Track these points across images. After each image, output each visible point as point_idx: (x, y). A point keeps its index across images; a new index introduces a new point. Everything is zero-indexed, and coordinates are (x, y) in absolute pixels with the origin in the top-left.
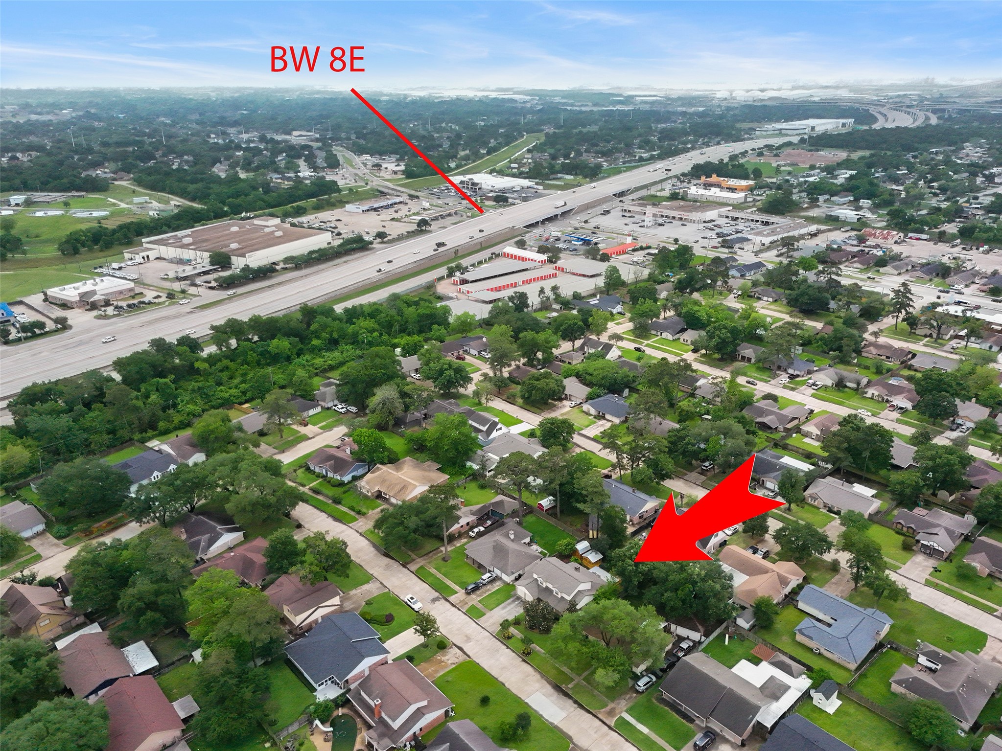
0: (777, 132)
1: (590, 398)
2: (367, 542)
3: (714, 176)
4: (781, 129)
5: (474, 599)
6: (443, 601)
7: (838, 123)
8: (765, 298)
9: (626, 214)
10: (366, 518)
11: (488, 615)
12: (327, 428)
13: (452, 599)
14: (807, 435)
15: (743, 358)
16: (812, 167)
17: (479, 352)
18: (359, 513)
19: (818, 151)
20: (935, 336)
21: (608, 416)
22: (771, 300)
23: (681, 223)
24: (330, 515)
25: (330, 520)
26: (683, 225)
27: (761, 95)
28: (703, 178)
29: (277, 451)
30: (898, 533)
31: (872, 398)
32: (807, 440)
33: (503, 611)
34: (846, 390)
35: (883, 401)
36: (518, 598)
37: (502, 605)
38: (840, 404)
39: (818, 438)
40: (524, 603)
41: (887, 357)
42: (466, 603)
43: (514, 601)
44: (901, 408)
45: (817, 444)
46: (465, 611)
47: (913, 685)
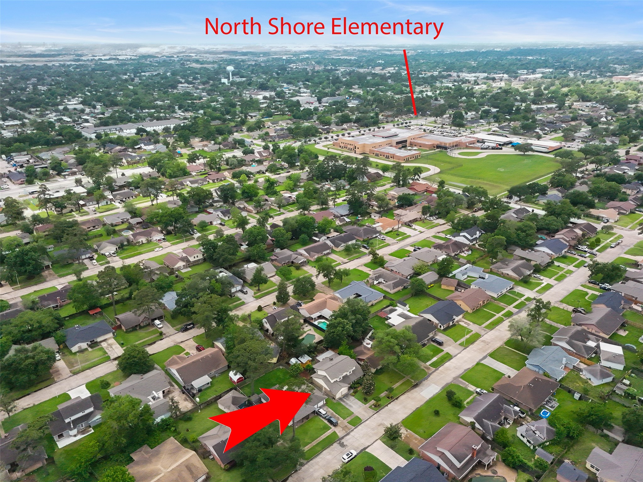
1: (62, 343)
5: (342, 422)
11: (356, 414)
13: (340, 435)
14: (178, 269)
15: (46, 268)
21: (98, 340)
31: (143, 243)
32: (183, 271)
33: (354, 406)
34: (125, 248)
35: (149, 242)
36: (340, 399)
37: (347, 407)
38: (140, 254)
39: (185, 267)
40: (346, 396)
41: (94, 227)
42: (346, 426)
43: (344, 401)
44: (164, 239)
45: (189, 269)
46: (354, 427)
47: (395, 285)
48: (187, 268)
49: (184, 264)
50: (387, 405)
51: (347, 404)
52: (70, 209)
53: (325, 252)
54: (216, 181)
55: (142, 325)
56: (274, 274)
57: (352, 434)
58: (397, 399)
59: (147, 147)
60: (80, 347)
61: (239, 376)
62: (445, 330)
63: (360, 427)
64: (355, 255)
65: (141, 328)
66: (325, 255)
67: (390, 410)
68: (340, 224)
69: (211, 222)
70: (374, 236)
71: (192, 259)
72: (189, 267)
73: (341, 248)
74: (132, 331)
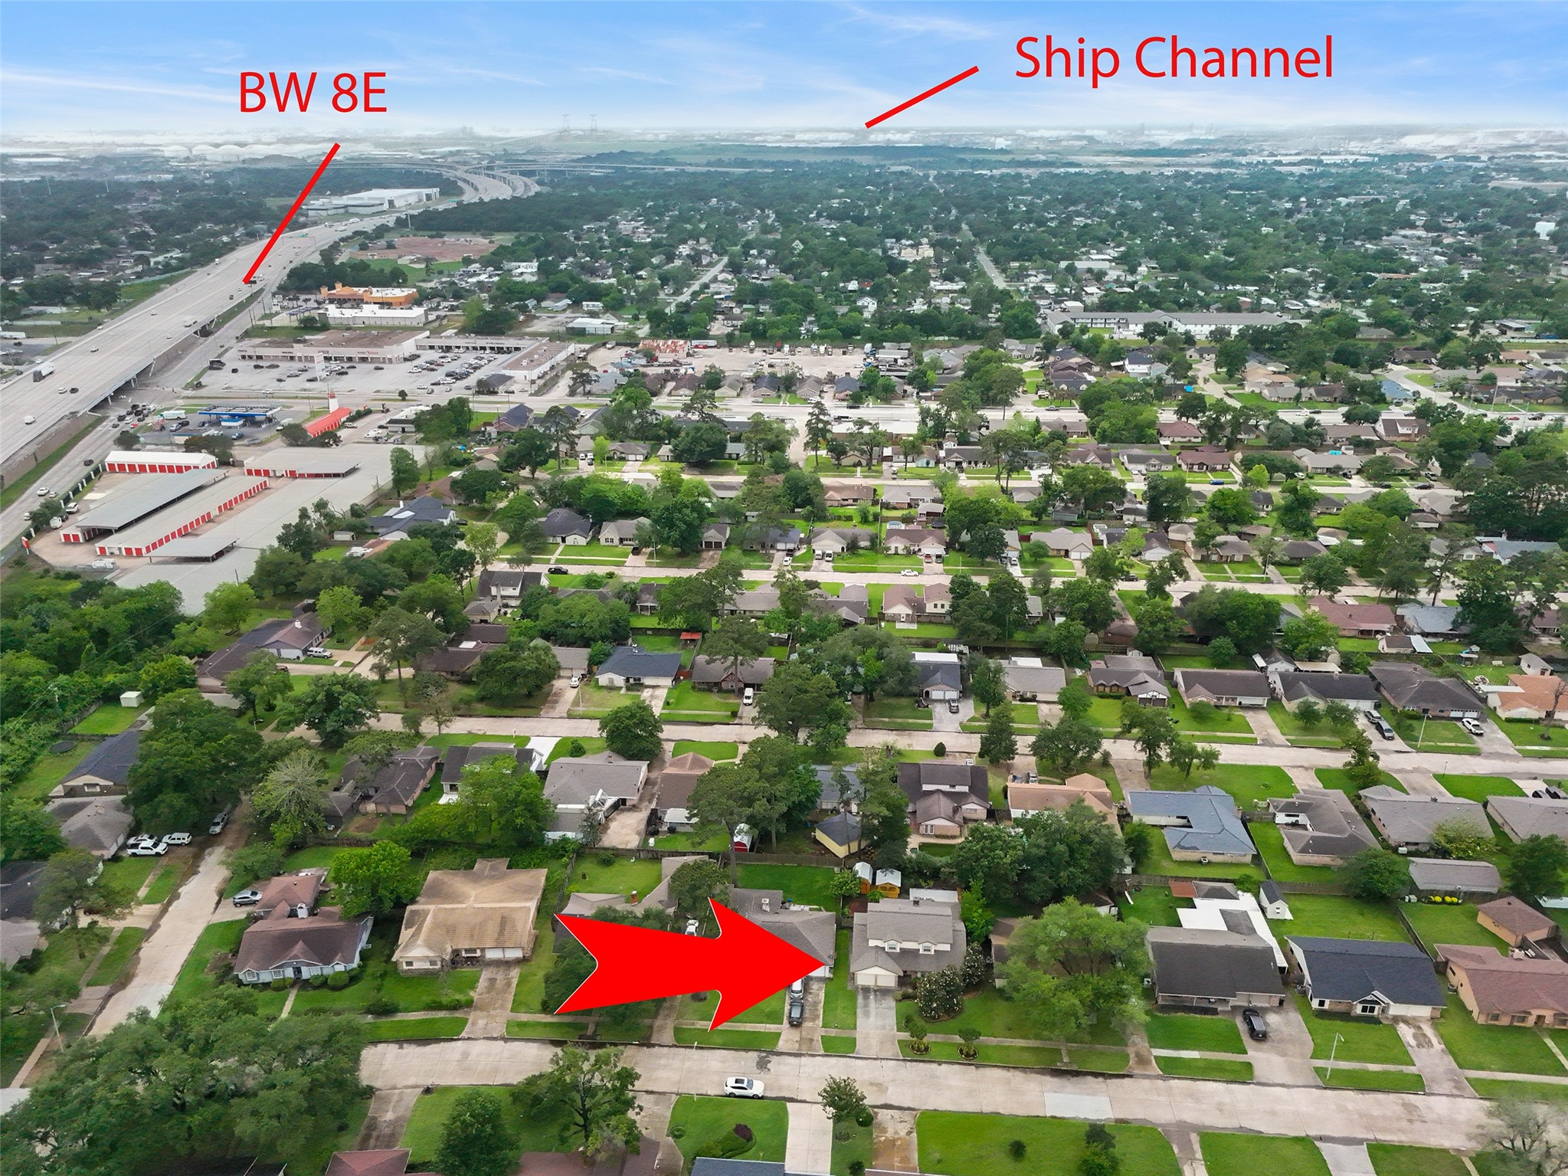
0: (342, 211)
1: (595, 663)
2: (535, 1045)
3: (339, 286)
4: (346, 206)
5: (815, 1028)
6: (774, 1059)
7: (419, 194)
8: (631, 457)
9: (260, 363)
10: (476, 1008)
11: (859, 1035)
12: (167, 896)
13: (782, 1045)
14: (894, 619)
15: (709, 545)
16: (467, 261)
17: (305, 651)
18: (455, 1007)
19: (442, 236)
20: (864, 463)
21: (647, 681)
22: (641, 458)
23: (373, 366)
24: (400, 1042)
25: (411, 1050)
26: (377, 368)
27: (246, 153)
28: (324, 290)
29: (104, 989)
30: (1102, 697)
31: (896, 553)
32: (898, 626)
33: (872, 1019)
34: (861, 551)
35: (910, 553)
36: (866, 990)
37: (859, 1011)
38: (873, 571)
39: (910, 619)
40: (883, 992)
41: (855, 500)
42: (811, 1040)
43: (866, 998)
44: (938, 557)
45: (915, 627)
46: (822, 1052)
47: (1317, 846)
48: (912, 622)
49: (910, 612)
50: (940, 1063)
51: (866, 1006)
52: (856, 460)
53: (1247, 701)
54: (1196, 468)
55: (724, 685)
56: (1055, 698)
57: (803, 1059)
58: (978, 1066)
59: (1135, 367)
60: (611, 681)
61: (746, 840)
62: (1322, 1014)
63: (833, 1061)
64: (1327, 738)
65: (721, 691)
66: (1241, 706)
67: (933, 1076)
68: (1386, 650)
69: (1067, 552)
70: (1453, 714)
71: (930, 608)
72: (919, 622)
73: (1292, 706)
74: (704, 690)
